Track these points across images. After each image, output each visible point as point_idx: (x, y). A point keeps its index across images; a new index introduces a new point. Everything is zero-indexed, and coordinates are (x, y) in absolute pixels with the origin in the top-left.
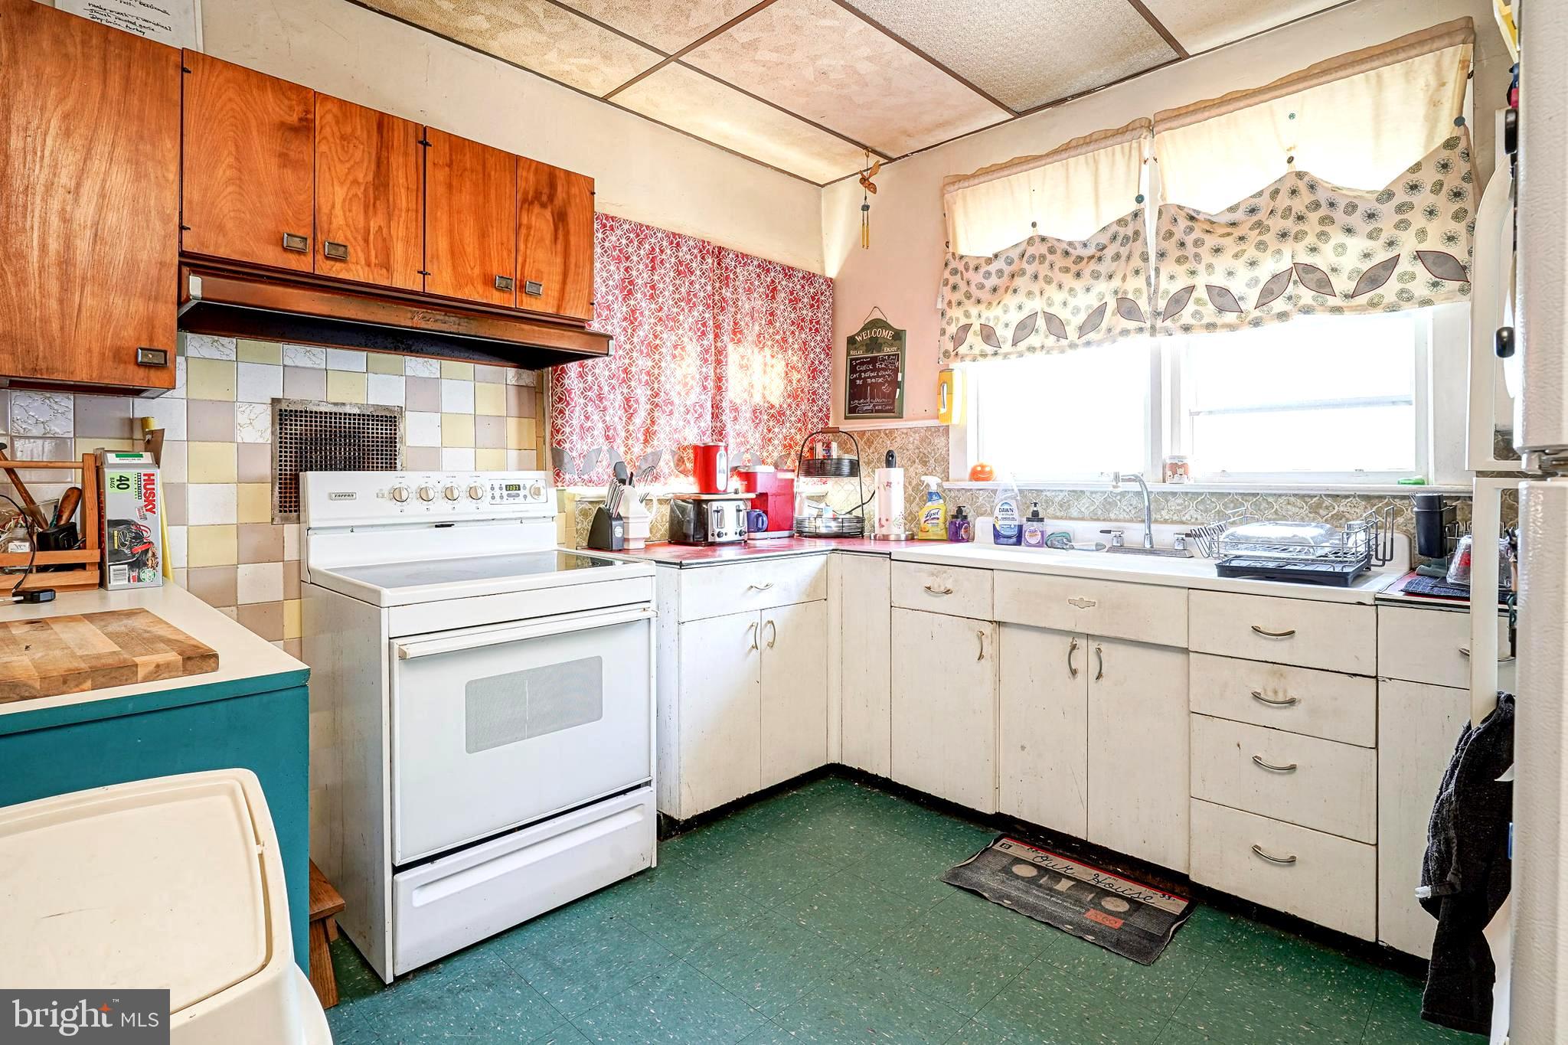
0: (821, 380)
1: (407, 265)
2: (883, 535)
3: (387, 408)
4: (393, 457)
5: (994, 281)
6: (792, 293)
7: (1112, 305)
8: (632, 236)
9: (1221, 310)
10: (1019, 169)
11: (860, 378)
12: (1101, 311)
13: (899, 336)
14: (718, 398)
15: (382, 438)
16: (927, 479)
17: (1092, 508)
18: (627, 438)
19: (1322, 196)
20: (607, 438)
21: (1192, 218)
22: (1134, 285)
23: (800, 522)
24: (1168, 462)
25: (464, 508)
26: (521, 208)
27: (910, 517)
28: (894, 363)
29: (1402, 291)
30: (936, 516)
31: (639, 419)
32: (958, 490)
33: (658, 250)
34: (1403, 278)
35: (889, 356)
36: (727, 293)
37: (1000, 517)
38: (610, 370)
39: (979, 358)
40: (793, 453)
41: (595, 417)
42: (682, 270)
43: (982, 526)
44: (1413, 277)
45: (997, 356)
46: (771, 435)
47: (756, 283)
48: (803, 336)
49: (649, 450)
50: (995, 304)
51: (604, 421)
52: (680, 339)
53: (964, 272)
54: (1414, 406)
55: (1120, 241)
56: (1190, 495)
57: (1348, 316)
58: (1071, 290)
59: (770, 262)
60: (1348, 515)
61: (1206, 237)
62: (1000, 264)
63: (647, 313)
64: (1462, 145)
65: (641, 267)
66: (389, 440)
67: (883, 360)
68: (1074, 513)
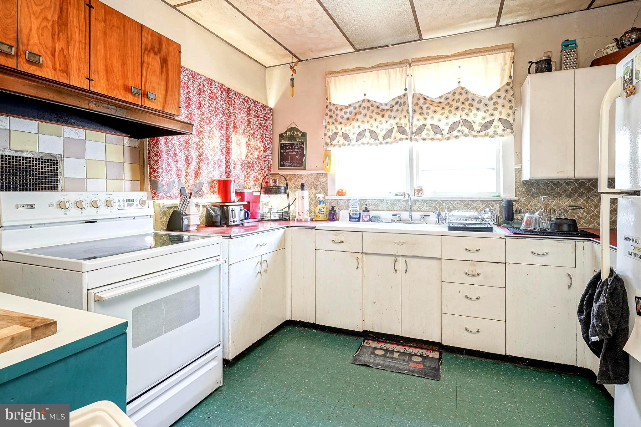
0: (268, 152)
1: (79, 73)
2: (301, 219)
3: (52, 155)
4: (56, 183)
5: (348, 115)
6: (257, 113)
7: (396, 129)
8: (190, 77)
9: (436, 133)
10: (359, 72)
11: (285, 152)
12: (391, 131)
13: (304, 135)
14: (228, 158)
15: (48, 172)
16: (318, 195)
17: (387, 206)
18: (186, 176)
19: (470, 97)
20: (178, 175)
21: (425, 99)
22: (404, 121)
23: (263, 215)
24: (416, 188)
25: (104, 212)
26: (144, 53)
27: (310, 211)
28: (302, 148)
29: (495, 131)
30: (323, 211)
31: (193, 166)
32: (331, 200)
33: (202, 85)
34: (495, 127)
35: (299, 143)
36: (231, 109)
37: (352, 210)
38: (180, 141)
39: (342, 146)
40: (257, 183)
41: (172, 165)
42: (212, 96)
43: (343, 214)
44: (498, 127)
45: (350, 146)
46: (248, 176)
47: (243, 106)
48: (261, 132)
49: (197, 182)
50: (348, 125)
51: (177, 167)
52: (212, 129)
53: (335, 110)
54: (495, 170)
55: (399, 105)
56: (424, 201)
57: (479, 138)
58: (380, 121)
59: (248, 98)
60: (477, 207)
61: (431, 106)
62: (351, 109)
63: (197, 115)
64: (511, 85)
65: (195, 92)
66: (53, 174)
67: (297, 145)
68: (380, 208)
